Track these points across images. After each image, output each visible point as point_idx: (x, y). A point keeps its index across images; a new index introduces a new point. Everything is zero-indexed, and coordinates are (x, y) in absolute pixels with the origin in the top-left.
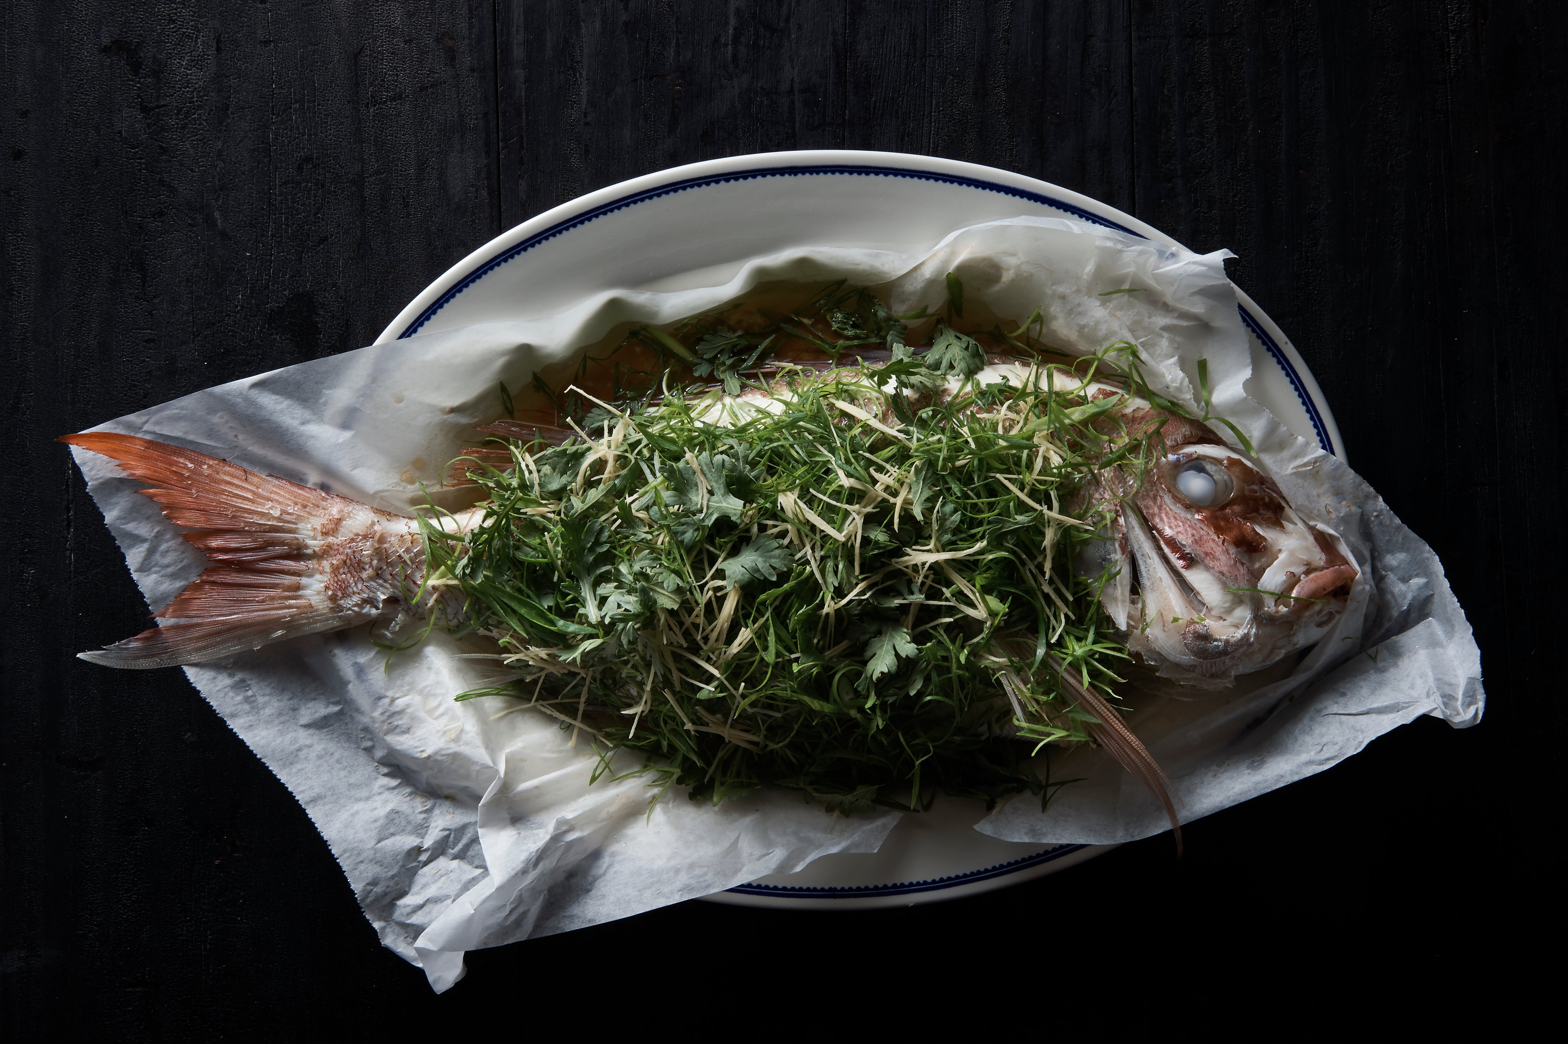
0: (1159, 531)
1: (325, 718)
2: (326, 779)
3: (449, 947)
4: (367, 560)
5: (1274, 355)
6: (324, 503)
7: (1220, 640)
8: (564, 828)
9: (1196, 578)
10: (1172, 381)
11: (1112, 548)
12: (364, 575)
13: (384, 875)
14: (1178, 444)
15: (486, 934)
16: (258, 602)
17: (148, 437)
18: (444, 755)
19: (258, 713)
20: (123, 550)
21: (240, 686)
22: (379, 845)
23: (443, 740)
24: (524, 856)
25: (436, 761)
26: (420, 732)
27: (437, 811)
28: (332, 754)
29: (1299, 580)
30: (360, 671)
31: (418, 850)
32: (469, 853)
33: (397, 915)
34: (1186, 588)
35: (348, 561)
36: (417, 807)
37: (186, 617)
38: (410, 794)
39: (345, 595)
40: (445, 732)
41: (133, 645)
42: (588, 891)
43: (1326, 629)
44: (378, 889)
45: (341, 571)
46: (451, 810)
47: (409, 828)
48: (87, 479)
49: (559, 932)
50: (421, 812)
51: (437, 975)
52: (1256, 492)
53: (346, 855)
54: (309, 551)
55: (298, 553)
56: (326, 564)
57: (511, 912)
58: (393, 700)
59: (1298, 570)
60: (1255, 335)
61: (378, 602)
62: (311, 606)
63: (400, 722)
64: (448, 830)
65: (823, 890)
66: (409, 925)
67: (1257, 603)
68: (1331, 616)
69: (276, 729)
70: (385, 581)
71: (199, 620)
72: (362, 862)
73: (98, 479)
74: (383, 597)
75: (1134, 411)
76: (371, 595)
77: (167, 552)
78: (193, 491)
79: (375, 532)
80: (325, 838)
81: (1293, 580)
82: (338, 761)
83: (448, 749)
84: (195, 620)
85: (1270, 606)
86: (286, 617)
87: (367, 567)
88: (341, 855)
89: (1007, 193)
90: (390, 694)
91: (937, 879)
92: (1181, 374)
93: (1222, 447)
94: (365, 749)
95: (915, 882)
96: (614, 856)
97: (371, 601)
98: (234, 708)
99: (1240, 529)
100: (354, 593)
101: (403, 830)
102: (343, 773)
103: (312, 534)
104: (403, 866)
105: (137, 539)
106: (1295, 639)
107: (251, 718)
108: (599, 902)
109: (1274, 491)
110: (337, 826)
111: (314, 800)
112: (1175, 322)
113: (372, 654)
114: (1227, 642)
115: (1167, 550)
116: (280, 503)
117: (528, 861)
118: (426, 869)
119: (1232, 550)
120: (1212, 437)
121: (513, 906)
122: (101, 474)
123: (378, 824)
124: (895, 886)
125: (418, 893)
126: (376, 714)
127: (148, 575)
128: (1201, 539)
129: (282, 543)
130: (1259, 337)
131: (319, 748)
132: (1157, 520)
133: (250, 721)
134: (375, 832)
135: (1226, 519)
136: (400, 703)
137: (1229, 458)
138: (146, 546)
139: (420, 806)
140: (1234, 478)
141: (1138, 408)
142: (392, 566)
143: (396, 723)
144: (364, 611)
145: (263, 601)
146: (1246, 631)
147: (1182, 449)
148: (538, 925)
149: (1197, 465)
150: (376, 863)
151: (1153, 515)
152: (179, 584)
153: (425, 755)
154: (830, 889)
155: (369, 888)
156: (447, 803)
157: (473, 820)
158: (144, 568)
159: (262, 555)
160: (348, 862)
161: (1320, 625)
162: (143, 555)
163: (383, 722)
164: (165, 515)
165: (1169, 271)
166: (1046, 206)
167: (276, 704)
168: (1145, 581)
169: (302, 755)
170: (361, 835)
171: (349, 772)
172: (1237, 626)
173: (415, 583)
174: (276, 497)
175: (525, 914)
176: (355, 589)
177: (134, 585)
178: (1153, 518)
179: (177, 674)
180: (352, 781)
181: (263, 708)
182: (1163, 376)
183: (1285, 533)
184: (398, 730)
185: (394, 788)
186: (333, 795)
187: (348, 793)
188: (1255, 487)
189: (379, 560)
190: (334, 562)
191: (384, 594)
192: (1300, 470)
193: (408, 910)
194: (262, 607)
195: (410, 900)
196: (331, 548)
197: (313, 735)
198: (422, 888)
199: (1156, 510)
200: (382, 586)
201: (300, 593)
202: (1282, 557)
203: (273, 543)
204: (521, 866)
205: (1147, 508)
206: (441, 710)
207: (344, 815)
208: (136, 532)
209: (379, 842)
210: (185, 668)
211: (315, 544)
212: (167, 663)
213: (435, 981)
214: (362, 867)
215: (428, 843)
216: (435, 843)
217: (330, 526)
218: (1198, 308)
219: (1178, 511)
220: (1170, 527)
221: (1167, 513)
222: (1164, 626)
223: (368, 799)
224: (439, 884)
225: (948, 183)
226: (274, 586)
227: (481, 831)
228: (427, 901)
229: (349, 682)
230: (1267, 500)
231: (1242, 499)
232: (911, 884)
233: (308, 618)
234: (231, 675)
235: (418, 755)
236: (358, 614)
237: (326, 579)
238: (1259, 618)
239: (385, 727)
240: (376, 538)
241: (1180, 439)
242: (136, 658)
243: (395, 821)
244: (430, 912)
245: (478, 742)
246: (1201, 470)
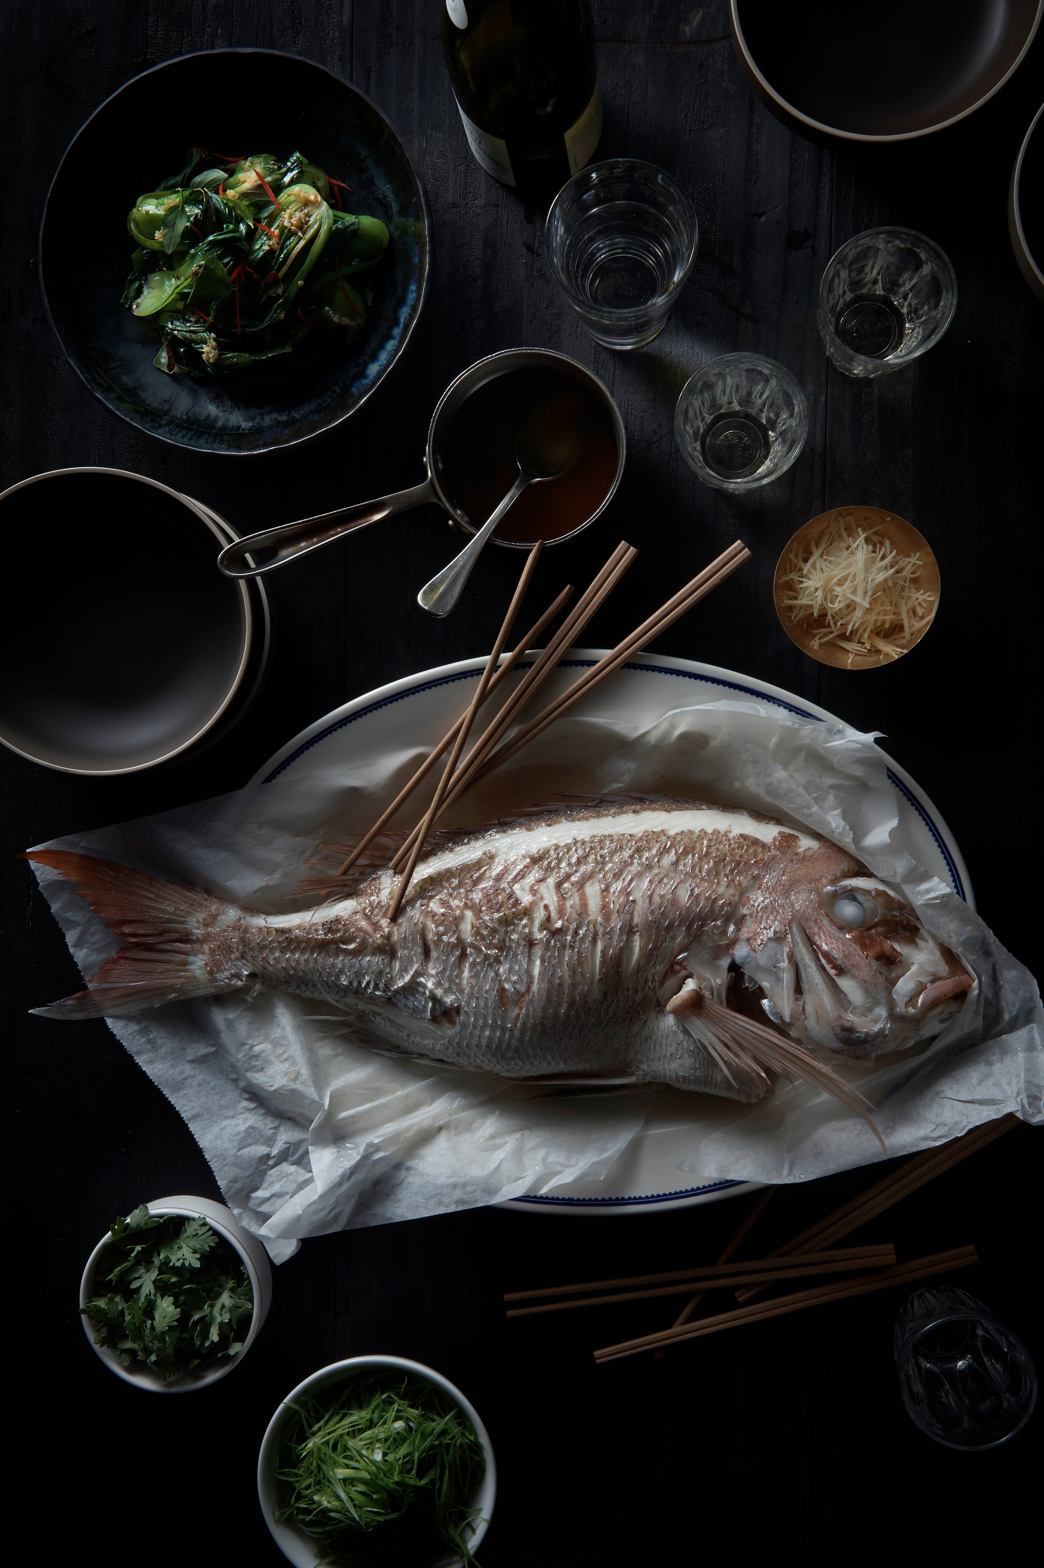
0: (817, 946)
1: (205, 1056)
2: (204, 1101)
3: (285, 1235)
4: (235, 946)
5: (917, 809)
6: (206, 903)
7: (862, 1032)
8: (372, 1150)
9: (846, 984)
10: (836, 827)
11: (781, 958)
12: (233, 957)
13: (242, 1175)
14: (837, 878)
15: (311, 1227)
16: (158, 973)
17: (81, 852)
18: (285, 1090)
19: (157, 1051)
20: (63, 931)
21: (143, 1032)
22: (239, 1153)
23: (285, 1079)
24: (340, 1171)
25: (280, 1094)
26: (270, 1071)
27: (282, 1129)
28: (209, 1083)
29: (926, 988)
30: (230, 1024)
31: (268, 1157)
32: (304, 1161)
33: (251, 1204)
34: (837, 991)
35: (222, 946)
36: (266, 1125)
37: (107, 983)
38: (264, 1115)
39: (219, 970)
40: (286, 1074)
41: (70, 1002)
42: (388, 1195)
43: (947, 1024)
44: (237, 1186)
45: (217, 953)
46: (292, 1129)
47: (262, 1140)
48: (39, 881)
49: (365, 1226)
50: (271, 1129)
51: (277, 1252)
52: (896, 916)
53: (215, 1160)
54: (194, 938)
55: (186, 938)
56: (206, 947)
57: (330, 1212)
58: (252, 1047)
59: (924, 979)
60: (902, 793)
61: (242, 976)
62: (195, 977)
63: (257, 1063)
64: (289, 1143)
65: (563, 1199)
66: (259, 1212)
67: (891, 1005)
68: (951, 1015)
69: (170, 1063)
70: (248, 961)
71: (116, 985)
72: (226, 1165)
73: (46, 881)
74: (246, 973)
75: (805, 850)
76: (238, 971)
77: (95, 933)
78: (113, 892)
79: (241, 925)
80: (201, 1146)
81: (921, 988)
82: (213, 1088)
83: (289, 1086)
84: (112, 985)
85: (900, 1008)
86: (176, 985)
87: (235, 950)
88: (212, 1160)
89: (713, 683)
90: (250, 1042)
91: (649, 1196)
92: (843, 823)
93: (873, 879)
94: (232, 1080)
95: (632, 1197)
96: (409, 1171)
97: (237, 976)
98: (140, 1048)
99: (881, 946)
100: (225, 969)
101: (257, 1142)
102: (216, 1097)
103: (196, 925)
104: (256, 1169)
105: (73, 924)
106: (922, 1033)
107: (151, 1055)
108: (396, 1205)
109: (912, 915)
110: (210, 1137)
111: (194, 1118)
112: (840, 782)
113: (238, 1013)
114: (867, 1034)
115: (823, 961)
116: (174, 902)
117: (343, 1176)
118: (273, 1171)
119: (874, 963)
120: (866, 871)
121: (332, 1207)
122: (49, 877)
123: (239, 1137)
124: (617, 1199)
125: (266, 1189)
126: (240, 1056)
127: (81, 950)
128: (850, 953)
129: (176, 931)
130: (905, 794)
131: (200, 1078)
132: (817, 938)
133: (151, 1057)
134: (236, 1143)
135: (870, 937)
136: (257, 1049)
137: (876, 890)
138: (80, 928)
139: (270, 1123)
140: (879, 907)
141: (809, 848)
142: (253, 950)
143: (253, 1064)
144: (233, 982)
145: (161, 972)
146: (882, 1026)
147: (840, 881)
148: (350, 1220)
149: (851, 895)
150: (237, 1166)
151: (814, 934)
152: (103, 956)
153: (272, 1089)
154: (569, 1199)
155: (231, 1184)
156: (289, 1122)
157: (306, 1137)
158: (78, 944)
159: (161, 939)
160: (217, 1165)
161: (942, 1021)
162: (77, 935)
163: (245, 1062)
164: (92, 910)
165: (833, 746)
166: (743, 693)
167: (170, 1045)
168: (805, 986)
169: (187, 1083)
170: (227, 1145)
171: (221, 1097)
172: (876, 1022)
173: (269, 963)
174: (172, 898)
175: (340, 1212)
176: (226, 966)
177: (71, 957)
178: (813, 936)
179: (101, 1022)
180: (222, 1103)
181: (161, 1048)
182: (830, 823)
183: (918, 949)
184: (254, 1069)
185: (252, 1109)
186: (208, 1113)
187: (219, 1112)
188: (896, 913)
189: (244, 946)
190: (212, 946)
191: (247, 971)
192: (930, 902)
193: (259, 1201)
194: (160, 977)
195: (260, 1194)
196: (210, 936)
197: (195, 1068)
198: (269, 1185)
199: (816, 930)
200: (245, 964)
201: (188, 967)
202: (913, 968)
203: (168, 931)
204: (338, 1179)
205: (810, 928)
206: (285, 1056)
207: (215, 1130)
208: (73, 919)
209: (239, 1150)
210: (105, 1018)
211: (199, 932)
212: (93, 1015)
213: (275, 1256)
214: (226, 1169)
215: (275, 1152)
216: (280, 1152)
217: (210, 920)
218: (858, 771)
219: (833, 932)
220: (826, 944)
221: (824, 933)
222: (818, 1020)
223: (233, 1117)
224: (281, 1183)
225: (668, 674)
226: (169, 962)
227: (310, 1148)
228: (273, 1196)
229: (222, 1032)
230: (905, 922)
231: (885, 922)
232: (630, 1198)
233: (193, 986)
234: (138, 1023)
235: (268, 1088)
236: (228, 985)
237: (206, 958)
238: (893, 1016)
239: (246, 1066)
240: (242, 929)
241: (839, 874)
242: (71, 1012)
243: (252, 1135)
244: (274, 1204)
245: (310, 1083)
246: (854, 899)
